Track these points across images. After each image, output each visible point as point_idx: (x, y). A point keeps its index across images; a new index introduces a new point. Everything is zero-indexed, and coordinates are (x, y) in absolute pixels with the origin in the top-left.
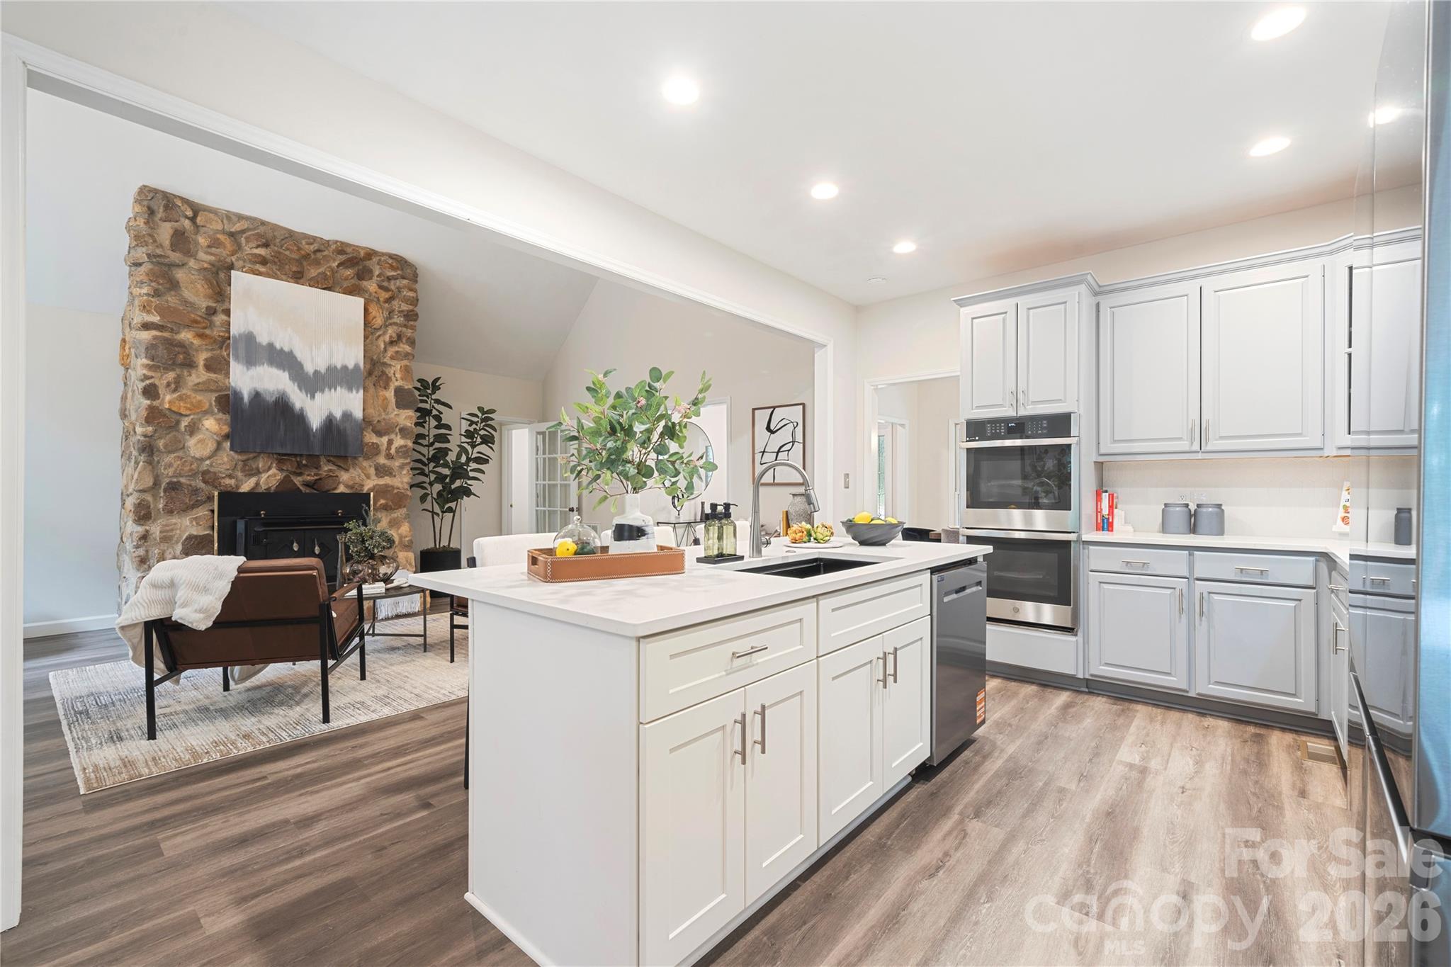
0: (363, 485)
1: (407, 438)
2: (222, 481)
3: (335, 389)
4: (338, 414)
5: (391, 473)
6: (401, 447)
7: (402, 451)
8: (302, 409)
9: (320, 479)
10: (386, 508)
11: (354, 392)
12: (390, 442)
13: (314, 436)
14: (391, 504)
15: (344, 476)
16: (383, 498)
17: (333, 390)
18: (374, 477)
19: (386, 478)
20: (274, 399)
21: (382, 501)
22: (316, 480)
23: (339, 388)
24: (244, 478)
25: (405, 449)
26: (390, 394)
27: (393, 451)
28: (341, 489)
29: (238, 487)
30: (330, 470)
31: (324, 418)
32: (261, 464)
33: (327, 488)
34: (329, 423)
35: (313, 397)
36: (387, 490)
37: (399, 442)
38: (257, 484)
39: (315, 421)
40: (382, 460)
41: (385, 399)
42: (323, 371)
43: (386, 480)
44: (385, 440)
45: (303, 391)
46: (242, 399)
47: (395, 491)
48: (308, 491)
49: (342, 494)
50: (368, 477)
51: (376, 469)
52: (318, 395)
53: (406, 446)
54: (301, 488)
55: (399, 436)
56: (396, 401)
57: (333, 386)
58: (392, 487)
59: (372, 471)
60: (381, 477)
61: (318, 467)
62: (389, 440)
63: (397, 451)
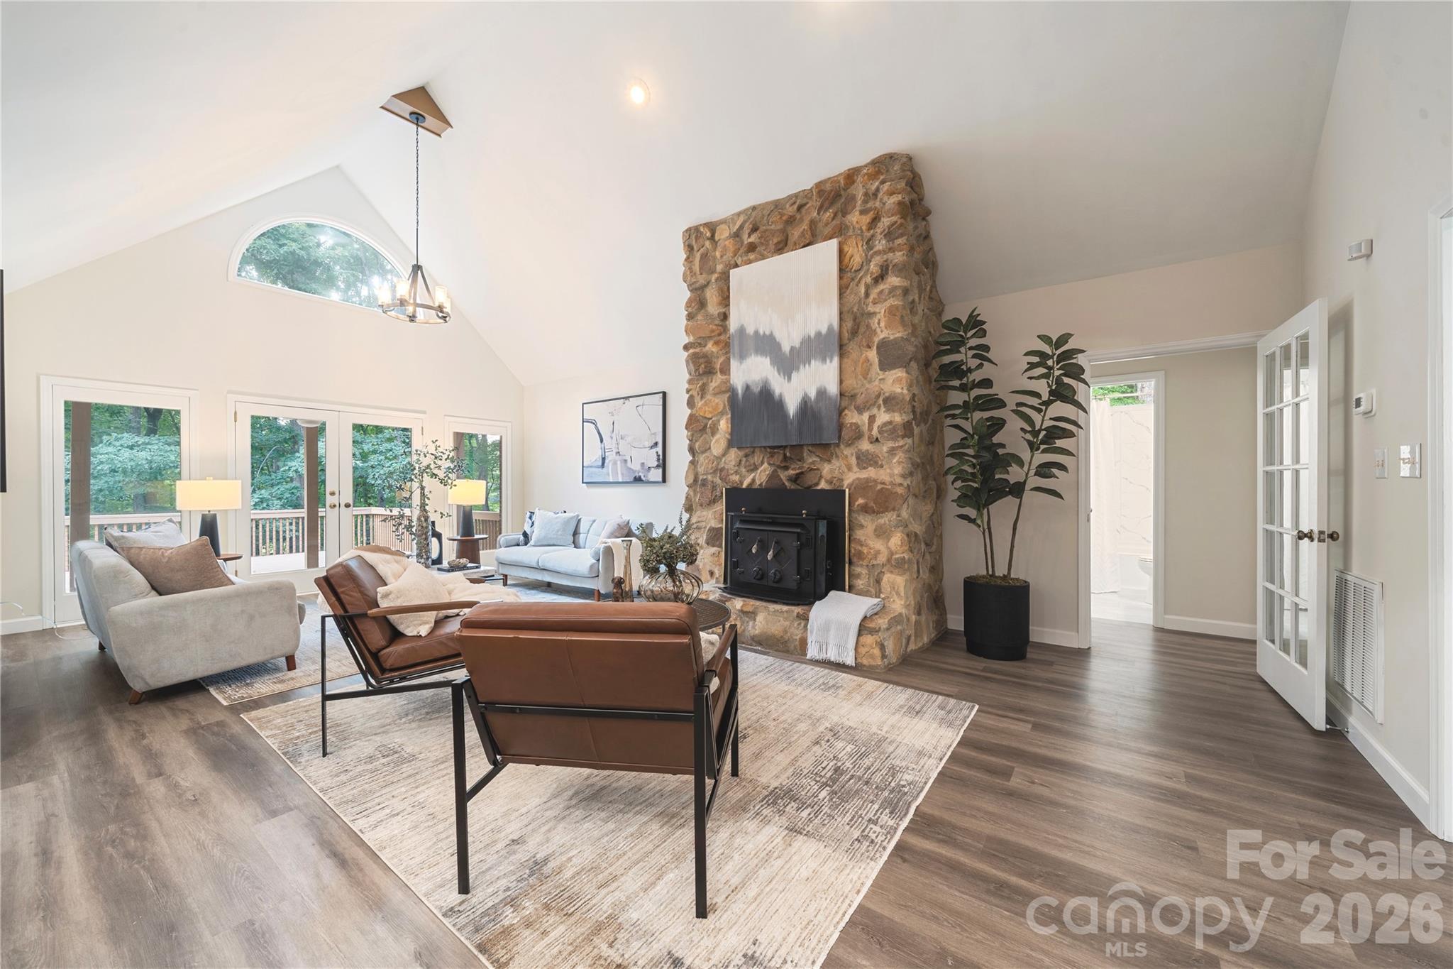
0: (842, 480)
1: (894, 411)
2: (731, 477)
3: (809, 364)
4: (812, 394)
5: (876, 463)
6: (885, 424)
7: (890, 430)
8: (781, 395)
9: (802, 473)
10: (865, 509)
11: (828, 361)
12: (872, 419)
13: (792, 423)
14: (872, 504)
15: (826, 469)
16: (863, 496)
17: (807, 366)
18: (855, 469)
19: (870, 468)
20: (759, 389)
21: (861, 501)
22: (797, 474)
23: (813, 362)
24: (747, 474)
25: (890, 427)
26: (873, 355)
27: (875, 432)
28: (823, 485)
29: (742, 483)
30: (813, 463)
31: (799, 400)
32: (757, 458)
33: (810, 483)
34: (805, 407)
35: (790, 379)
36: (867, 486)
37: (883, 417)
38: (753, 480)
39: (792, 407)
40: (865, 445)
41: (867, 360)
42: (798, 345)
43: (871, 473)
44: (866, 417)
45: (782, 374)
46: (737, 394)
47: (879, 487)
48: (792, 487)
49: (822, 490)
50: (850, 469)
51: (858, 458)
52: (794, 375)
53: (890, 423)
54: (787, 484)
55: (883, 409)
56: (880, 361)
57: (807, 361)
58: (875, 481)
59: (853, 461)
60: (864, 468)
61: (801, 459)
62: (870, 417)
63: (880, 432)
